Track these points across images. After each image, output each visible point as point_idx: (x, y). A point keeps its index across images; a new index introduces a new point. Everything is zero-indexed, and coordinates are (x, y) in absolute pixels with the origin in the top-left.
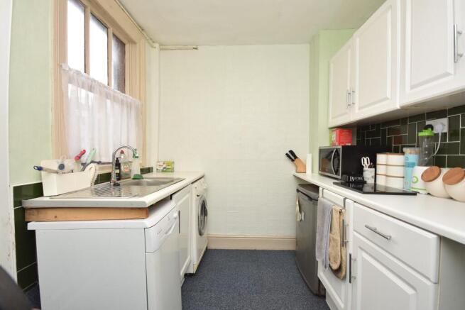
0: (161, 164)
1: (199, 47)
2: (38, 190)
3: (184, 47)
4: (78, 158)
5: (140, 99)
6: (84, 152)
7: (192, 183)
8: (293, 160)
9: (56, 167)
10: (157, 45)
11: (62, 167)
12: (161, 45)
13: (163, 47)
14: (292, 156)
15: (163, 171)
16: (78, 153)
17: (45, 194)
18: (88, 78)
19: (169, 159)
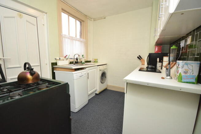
0: (93, 60)
1: (106, 18)
2: (56, 64)
3: (101, 18)
4: (65, 57)
5: (86, 39)
6: (67, 56)
7: (98, 66)
8: (140, 59)
9: (59, 59)
10: (92, 20)
11: (60, 59)
12: (94, 19)
13: (95, 20)
14: (140, 58)
15: (94, 62)
16: (65, 56)
17: (58, 65)
18: (69, 36)
19: (96, 58)
